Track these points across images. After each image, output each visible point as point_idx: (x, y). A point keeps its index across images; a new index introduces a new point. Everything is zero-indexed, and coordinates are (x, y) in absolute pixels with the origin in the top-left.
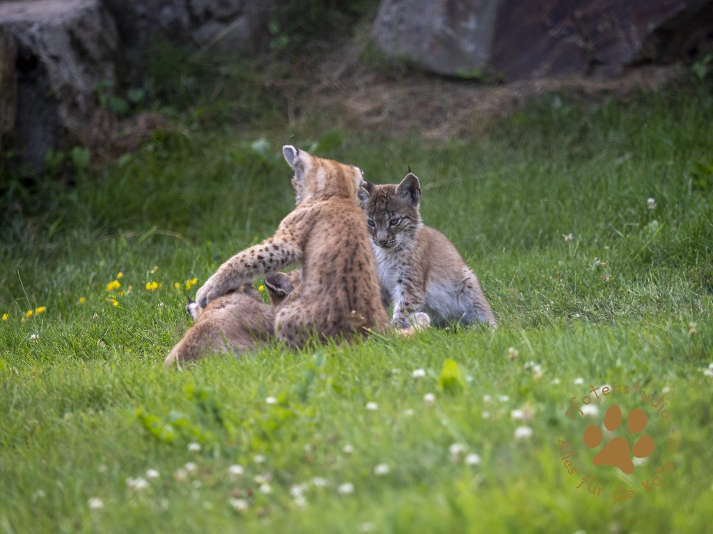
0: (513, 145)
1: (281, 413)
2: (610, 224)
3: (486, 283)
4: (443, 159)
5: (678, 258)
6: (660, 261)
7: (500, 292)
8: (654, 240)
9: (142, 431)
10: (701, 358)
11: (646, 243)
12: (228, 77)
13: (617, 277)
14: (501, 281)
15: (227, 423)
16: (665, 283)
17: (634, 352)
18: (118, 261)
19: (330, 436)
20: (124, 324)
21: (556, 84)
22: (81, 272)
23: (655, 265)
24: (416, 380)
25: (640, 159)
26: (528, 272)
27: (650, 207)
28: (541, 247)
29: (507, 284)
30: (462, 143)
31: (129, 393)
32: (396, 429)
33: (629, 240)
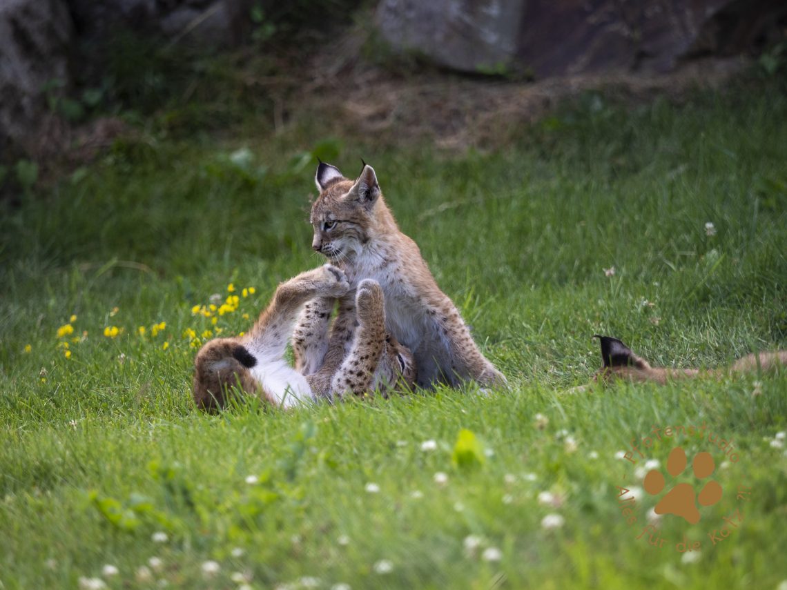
0: (543, 156)
1: (264, 496)
2: (660, 254)
3: (512, 328)
4: (460, 173)
5: (742, 296)
6: (721, 300)
7: (527, 339)
8: (714, 275)
9: (97, 517)
10: (768, 424)
11: (703, 278)
12: (202, 74)
13: (668, 320)
14: (529, 326)
15: (200, 508)
16: (726, 327)
17: (687, 419)
18: (71, 299)
19: (322, 524)
20: (78, 380)
21: (596, 81)
22: (27, 314)
23: (713, 306)
24: (426, 453)
25: (696, 172)
26: (561, 314)
27: (708, 233)
28: (577, 283)
29: (536, 329)
30: (484, 153)
31: (83, 470)
32: (401, 515)
33: (683, 273)
